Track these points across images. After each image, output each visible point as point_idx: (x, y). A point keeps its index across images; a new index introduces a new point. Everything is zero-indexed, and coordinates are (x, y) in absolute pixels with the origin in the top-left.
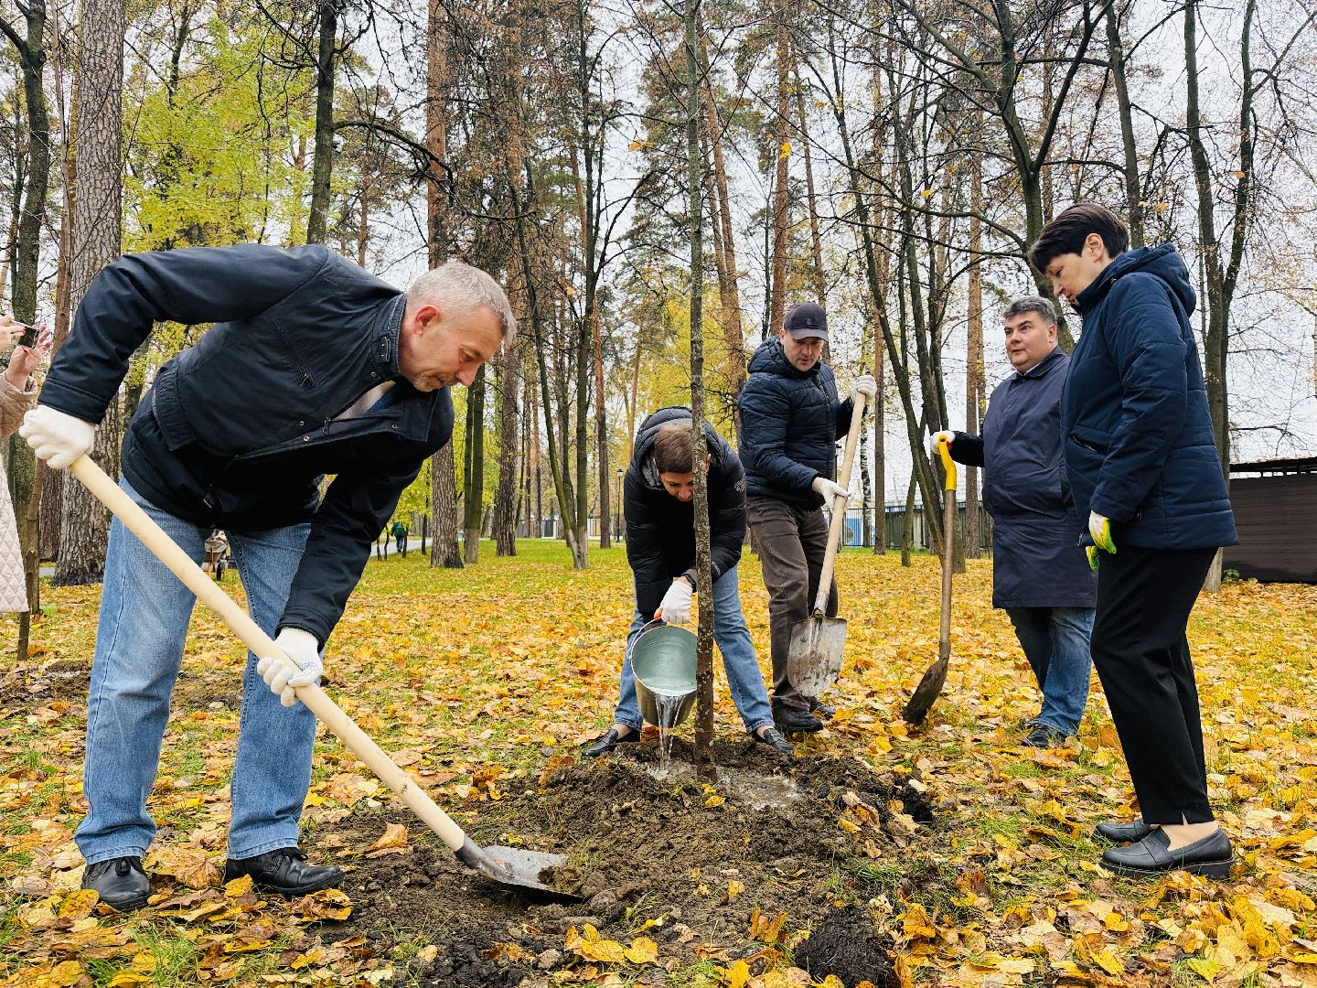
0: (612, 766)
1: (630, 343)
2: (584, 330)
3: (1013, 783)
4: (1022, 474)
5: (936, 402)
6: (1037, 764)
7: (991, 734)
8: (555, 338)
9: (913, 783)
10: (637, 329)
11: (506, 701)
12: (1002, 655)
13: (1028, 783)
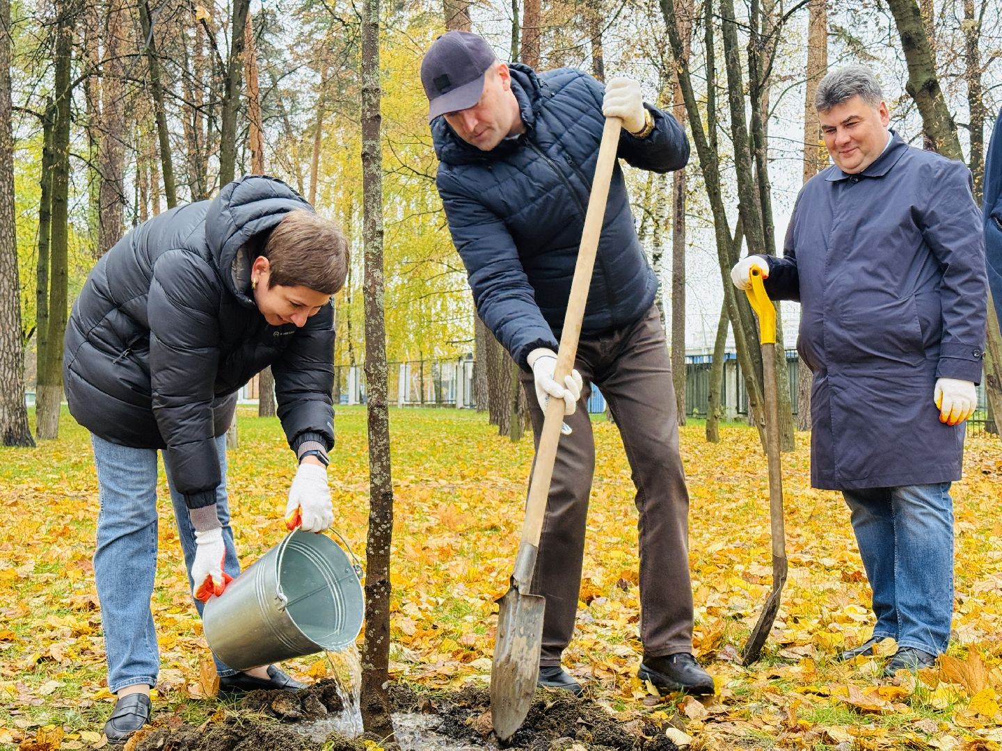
0: (231, 721)
1: (307, 100)
2: (229, 78)
3: (814, 732)
4: (869, 307)
5: (758, 201)
6: (851, 707)
7: (796, 669)
8: (188, 87)
9: (672, 733)
10: (318, 80)
11: (84, 641)
12: (828, 562)
13: (833, 733)
